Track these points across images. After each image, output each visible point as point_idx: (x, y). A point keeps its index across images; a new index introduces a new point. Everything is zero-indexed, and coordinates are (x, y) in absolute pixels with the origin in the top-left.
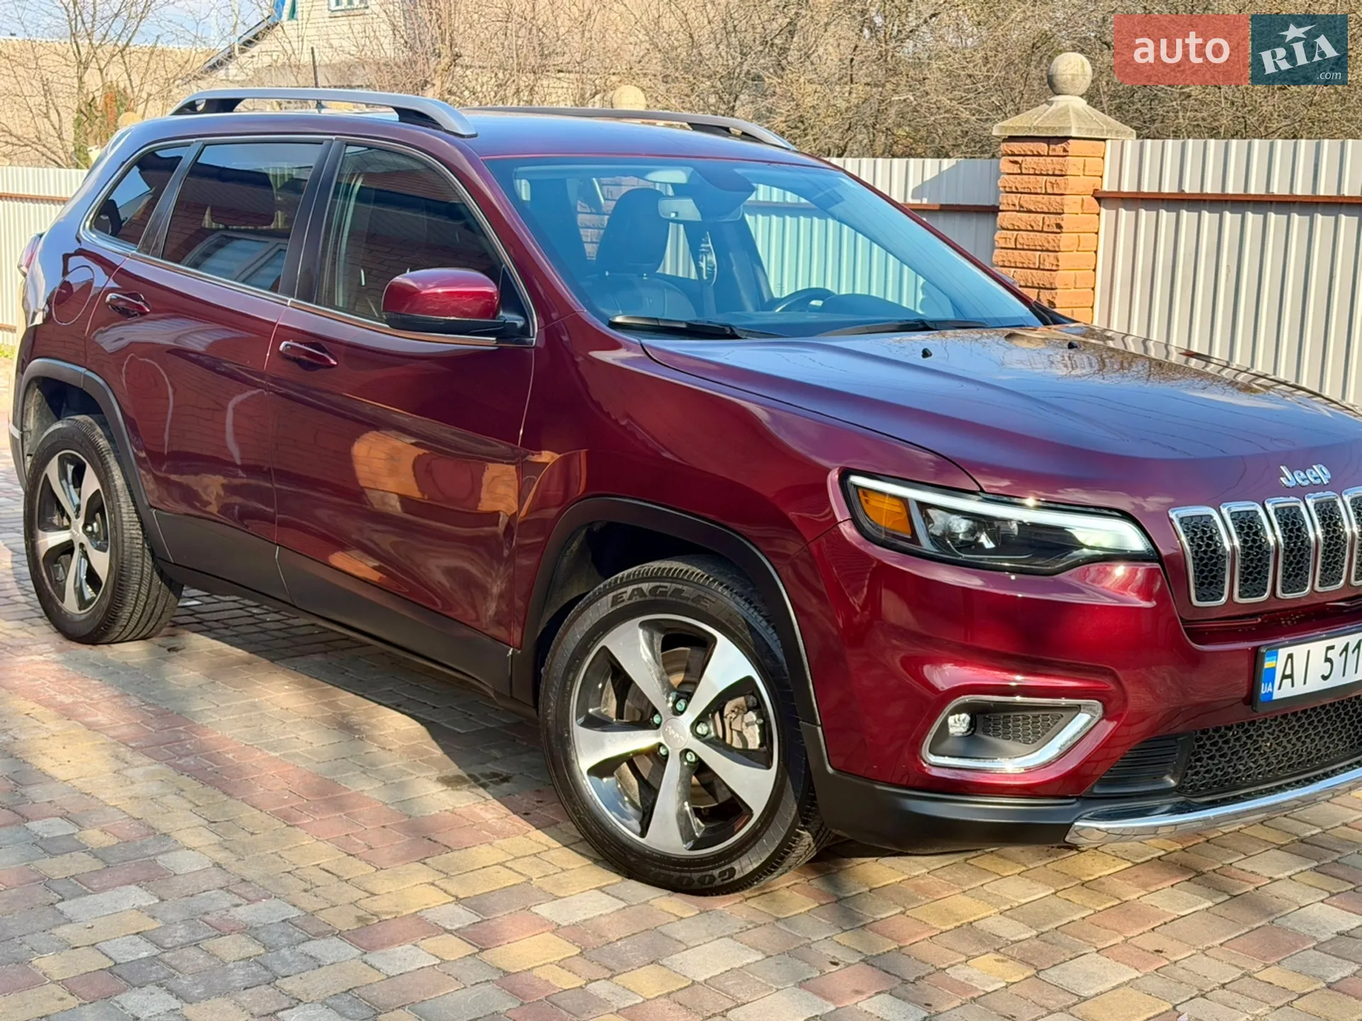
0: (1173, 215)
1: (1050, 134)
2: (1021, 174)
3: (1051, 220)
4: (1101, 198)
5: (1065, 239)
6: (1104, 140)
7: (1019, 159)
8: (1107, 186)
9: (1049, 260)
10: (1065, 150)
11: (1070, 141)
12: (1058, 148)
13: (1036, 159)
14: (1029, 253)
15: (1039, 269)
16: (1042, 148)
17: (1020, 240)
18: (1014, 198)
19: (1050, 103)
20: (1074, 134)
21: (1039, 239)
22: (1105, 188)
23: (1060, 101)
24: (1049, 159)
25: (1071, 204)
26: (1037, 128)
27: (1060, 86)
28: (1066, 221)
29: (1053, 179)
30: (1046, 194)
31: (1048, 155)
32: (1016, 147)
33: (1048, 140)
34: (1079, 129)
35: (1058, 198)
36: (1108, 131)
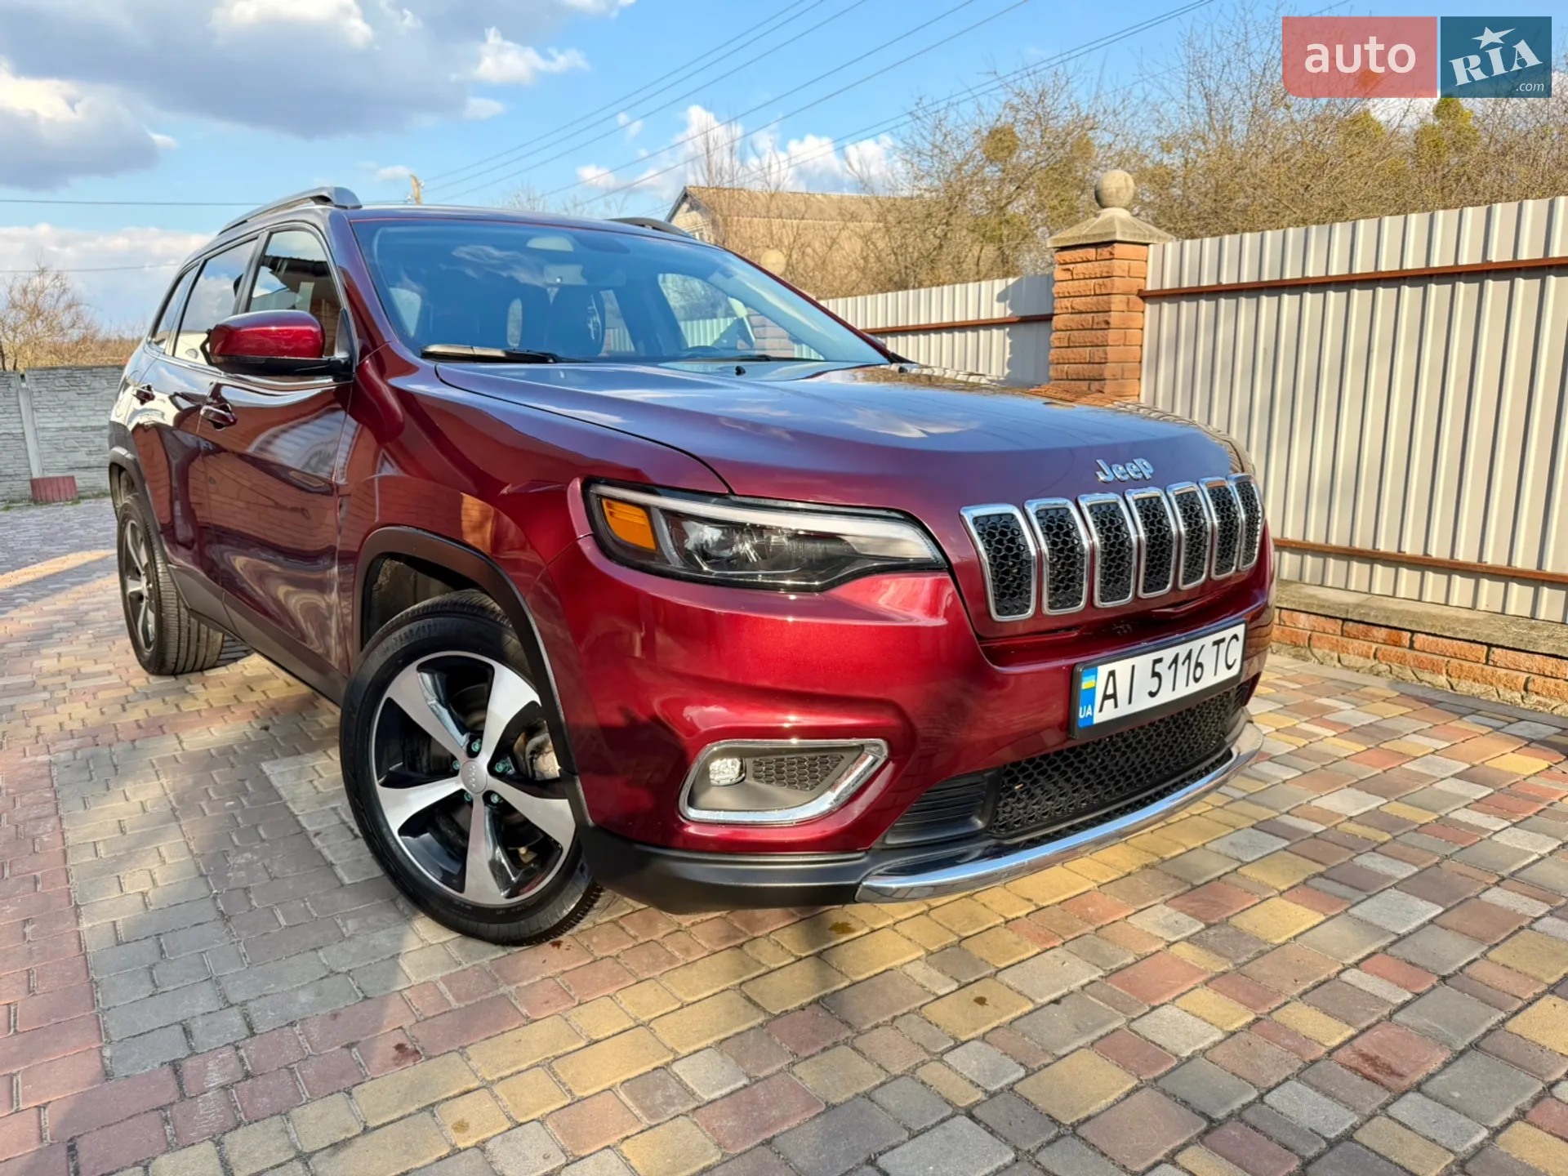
0: (1213, 303)
1: (1097, 240)
2: (1073, 279)
3: (1101, 317)
4: (1145, 296)
5: (1112, 335)
6: (1147, 245)
7: (1071, 267)
8: (1150, 286)
9: (1098, 354)
10: (1111, 254)
11: (1116, 245)
12: (1105, 252)
13: (1085, 265)
14: (1081, 349)
15: (1089, 363)
16: (1091, 253)
17: (1072, 339)
18: (1066, 302)
19: (1097, 216)
20: (1119, 237)
21: (1089, 336)
22: (1149, 288)
23: (1107, 213)
24: (1096, 264)
25: (1117, 302)
26: (1086, 236)
27: (1105, 200)
28: (1114, 319)
29: (1100, 281)
30: (1095, 295)
31: (1096, 260)
32: (1068, 255)
33: (1096, 245)
34: (1124, 233)
35: (1105, 297)
36: (1150, 237)
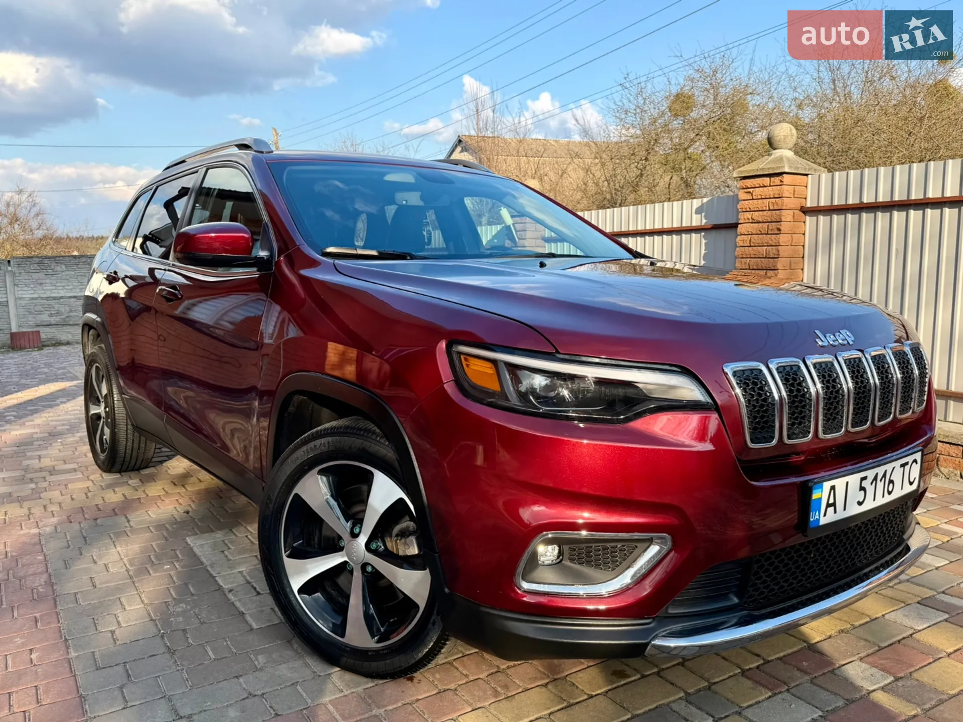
0: (857, 216)
1: (771, 172)
2: (753, 199)
3: (774, 226)
4: (805, 211)
5: (783, 239)
6: (807, 175)
7: (751, 190)
9: (773, 251)
10: (781, 181)
11: (784, 175)
12: (776, 180)
13: (761, 189)
14: (759, 248)
15: (766, 257)
16: (766, 180)
17: (753, 240)
18: (749, 215)
19: (769, 155)
20: (787, 170)
21: (766, 239)
22: (809, 205)
23: (777, 153)
24: (770, 188)
25: (787, 216)
26: (762, 169)
27: (776, 144)
28: (784, 227)
29: (774, 200)
30: (770, 210)
31: (770, 186)
32: (749, 182)
33: (770, 176)
34: (790, 167)
35: (777, 212)
36: (809, 169)
